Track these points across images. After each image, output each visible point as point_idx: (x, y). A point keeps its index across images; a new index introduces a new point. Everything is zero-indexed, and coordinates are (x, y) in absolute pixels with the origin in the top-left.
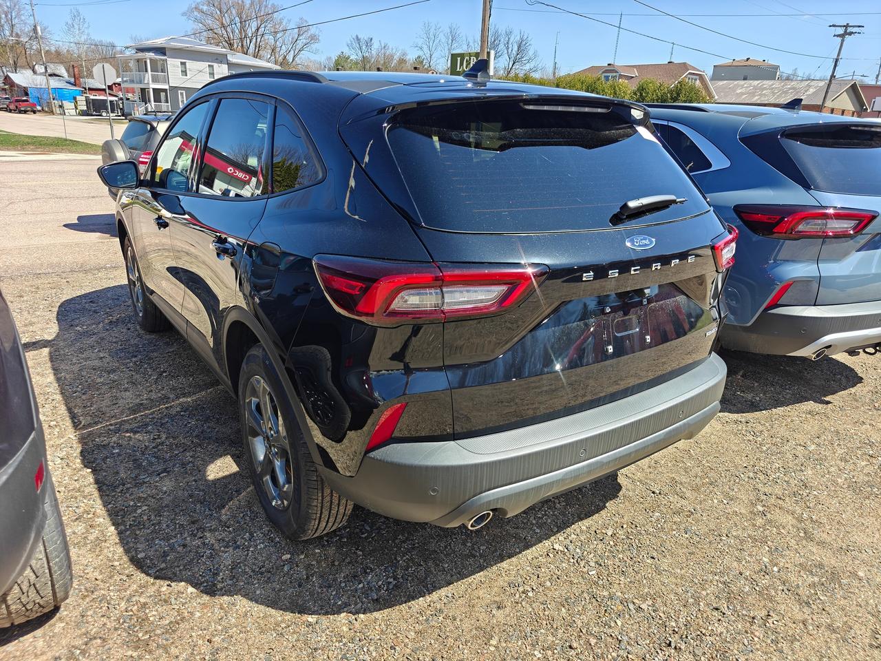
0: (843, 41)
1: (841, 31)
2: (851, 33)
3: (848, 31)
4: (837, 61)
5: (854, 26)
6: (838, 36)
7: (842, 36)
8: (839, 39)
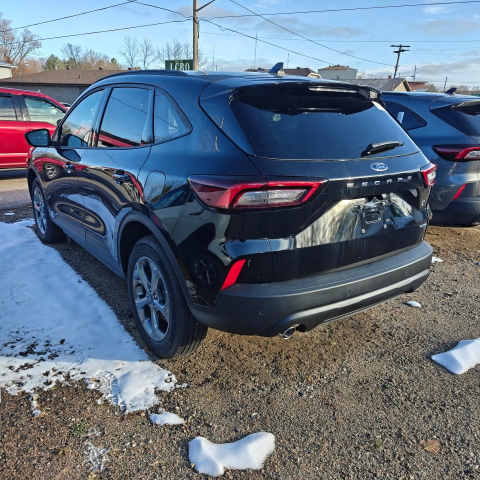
0: (399, 55)
1: (397, 49)
2: (403, 51)
3: (402, 49)
4: (397, 67)
5: (404, 46)
6: (396, 52)
7: (398, 52)
8: (397, 54)
